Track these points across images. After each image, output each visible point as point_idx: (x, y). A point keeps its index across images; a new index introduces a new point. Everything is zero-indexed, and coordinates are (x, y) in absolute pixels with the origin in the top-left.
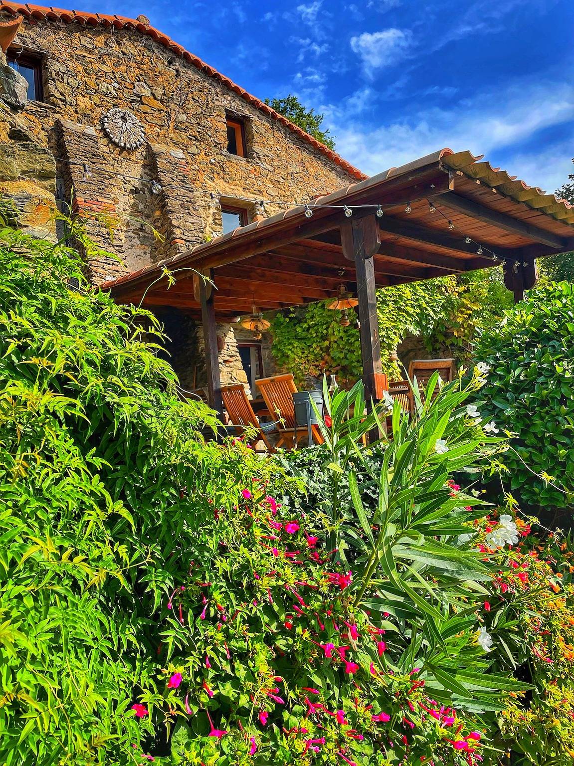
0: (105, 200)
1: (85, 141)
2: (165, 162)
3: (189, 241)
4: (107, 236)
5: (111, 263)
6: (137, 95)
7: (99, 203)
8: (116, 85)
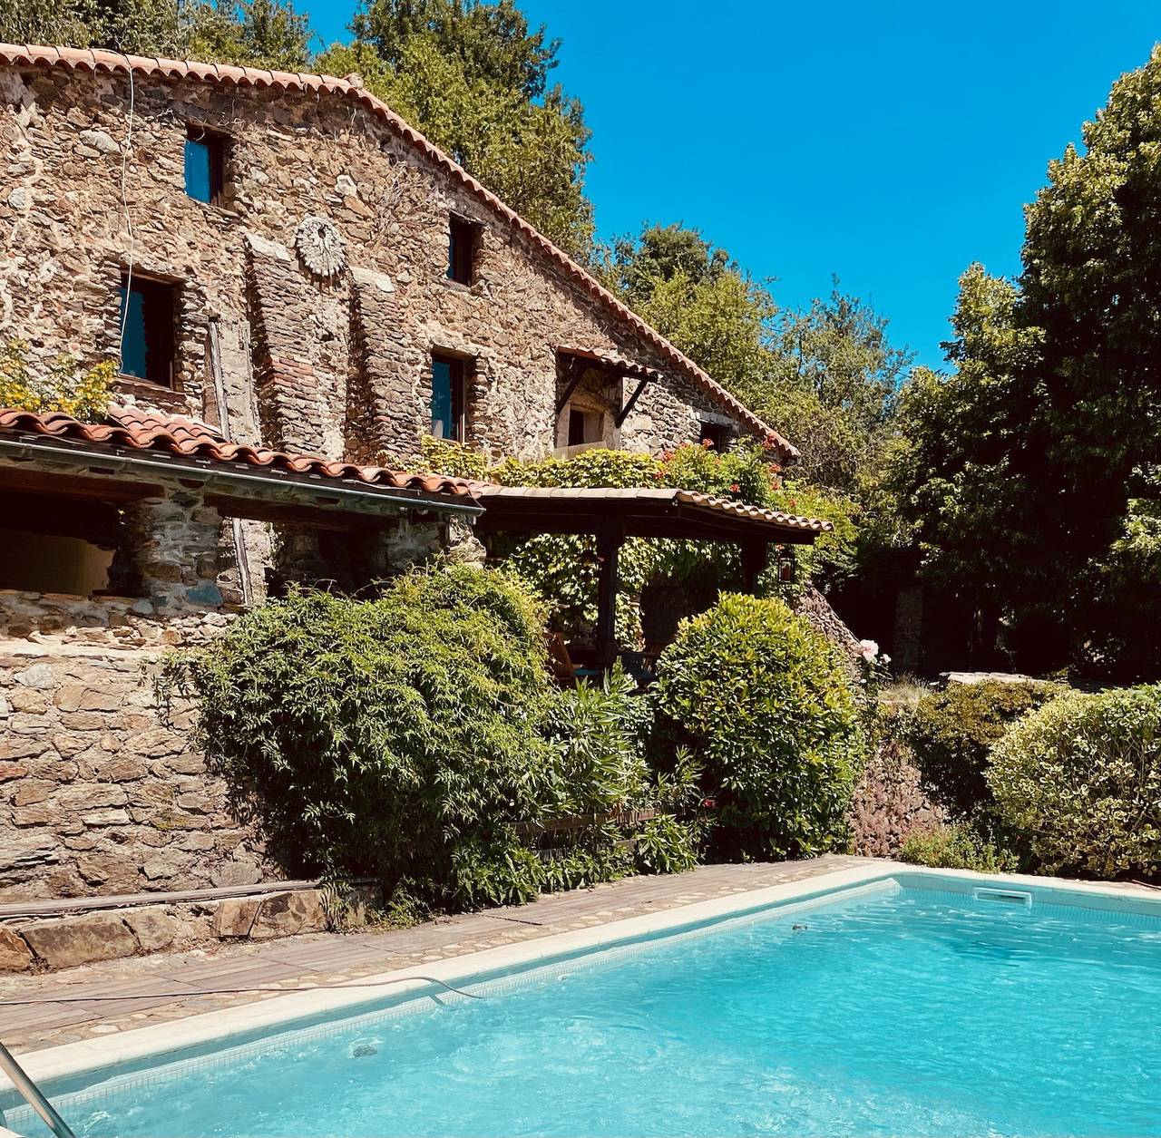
0: (302, 360)
1: (278, 272)
2: (370, 298)
3: (396, 419)
4: (305, 411)
5: (309, 447)
6: (338, 195)
7: (296, 364)
8: (314, 181)
